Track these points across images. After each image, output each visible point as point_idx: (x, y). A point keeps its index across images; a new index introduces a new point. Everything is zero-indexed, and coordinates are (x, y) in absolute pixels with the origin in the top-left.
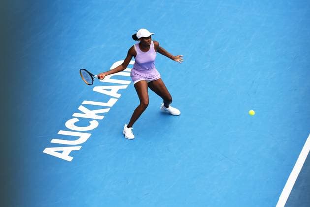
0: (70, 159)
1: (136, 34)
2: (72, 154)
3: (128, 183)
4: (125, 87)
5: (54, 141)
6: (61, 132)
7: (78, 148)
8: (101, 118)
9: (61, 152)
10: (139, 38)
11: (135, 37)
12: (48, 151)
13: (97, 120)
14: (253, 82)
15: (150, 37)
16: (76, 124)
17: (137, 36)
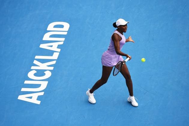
0: (38, 102)
1: (115, 23)
2: (39, 98)
3: (85, 117)
4: (62, 43)
5: (23, 90)
6: (26, 82)
7: (42, 94)
8: (52, 68)
9: (31, 98)
10: (118, 26)
11: (115, 25)
12: (21, 98)
13: (50, 70)
14: (150, 31)
15: (126, 25)
16: (35, 75)
17: (116, 24)
